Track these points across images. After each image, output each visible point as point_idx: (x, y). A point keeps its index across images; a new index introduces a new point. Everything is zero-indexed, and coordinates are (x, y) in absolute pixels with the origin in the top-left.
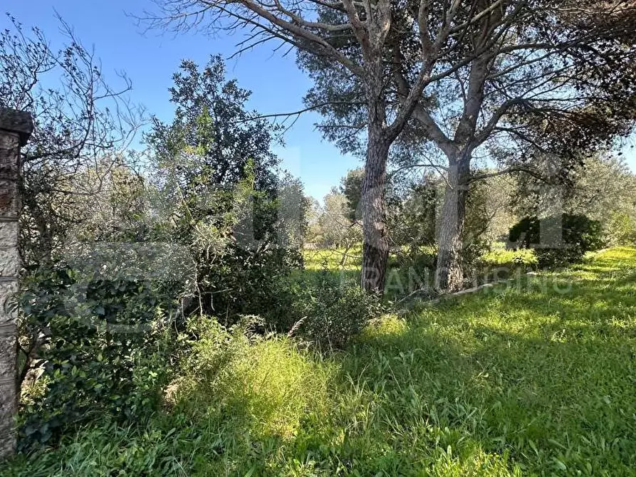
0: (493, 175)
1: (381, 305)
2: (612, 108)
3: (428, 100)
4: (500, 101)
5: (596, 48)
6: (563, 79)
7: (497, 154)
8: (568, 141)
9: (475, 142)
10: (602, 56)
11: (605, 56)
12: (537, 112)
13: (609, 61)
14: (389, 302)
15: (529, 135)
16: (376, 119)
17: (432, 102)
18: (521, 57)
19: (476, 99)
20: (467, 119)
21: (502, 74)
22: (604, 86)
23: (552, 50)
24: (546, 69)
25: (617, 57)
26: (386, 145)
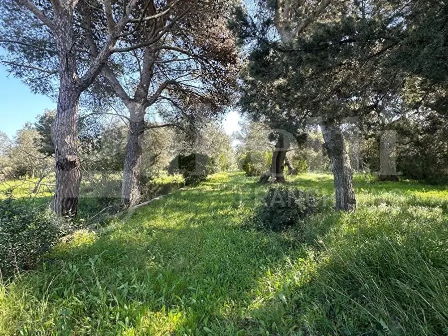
0: (159, 127)
1: (74, 224)
2: (218, 97)
3: (116, 66)
4: (164, 80)
6: (196, 76)
8: (199, 112)
9: (148, 103)
10: (213, 68)
11: (215, 69)
12: (184, 91)
13: (216, 72)
15: (180, 105)
16: (67, 69)
18: (174, 56)
19: (148, 75)
20: (143, 86)
21: (164, 62)
22: (214, 85)
23: (191, 57)
24: (188, 67)
25: (219, 71)
26: (77, 92)
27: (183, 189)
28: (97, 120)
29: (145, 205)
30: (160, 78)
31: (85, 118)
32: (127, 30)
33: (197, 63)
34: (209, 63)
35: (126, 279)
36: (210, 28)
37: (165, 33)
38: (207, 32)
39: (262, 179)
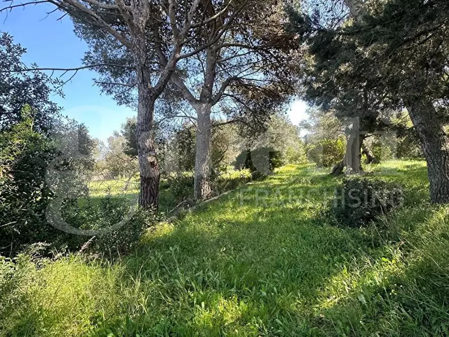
0: (225, 124)
1: (156, 217)
2: (281, 87)
3: (181, 71)
4: (226, 77)
5: (272, 53)
6: (257, 68)
7: (226, 111)
8: (263, 104)
9: (212, 102)
10: (275, 57)
11: (276, 58)
12: (246, 86)
13: (278, 61)
14: (161, 213)
15: (242, 100)
16: (143, 81)
17: (184, 73)
18: (234, 52)
19: (211, 76)
20: (207, 87)
21: (225, 60)
22: (277, 75)
23: (251, 50)
24: (248, 61)
25: (281, 60)
26: (152, 100)
27: (251, 183)
28: (170, 124)
29: (215, 200)
30: (222, 76)
31: (159, 122)
32: (190, 36)
33: (257, 55)
34: (271, 54)
35: (201, 267)
36: (269, 16)
37: (224, 31)
38: (266, 21)
39: (335, 169)
